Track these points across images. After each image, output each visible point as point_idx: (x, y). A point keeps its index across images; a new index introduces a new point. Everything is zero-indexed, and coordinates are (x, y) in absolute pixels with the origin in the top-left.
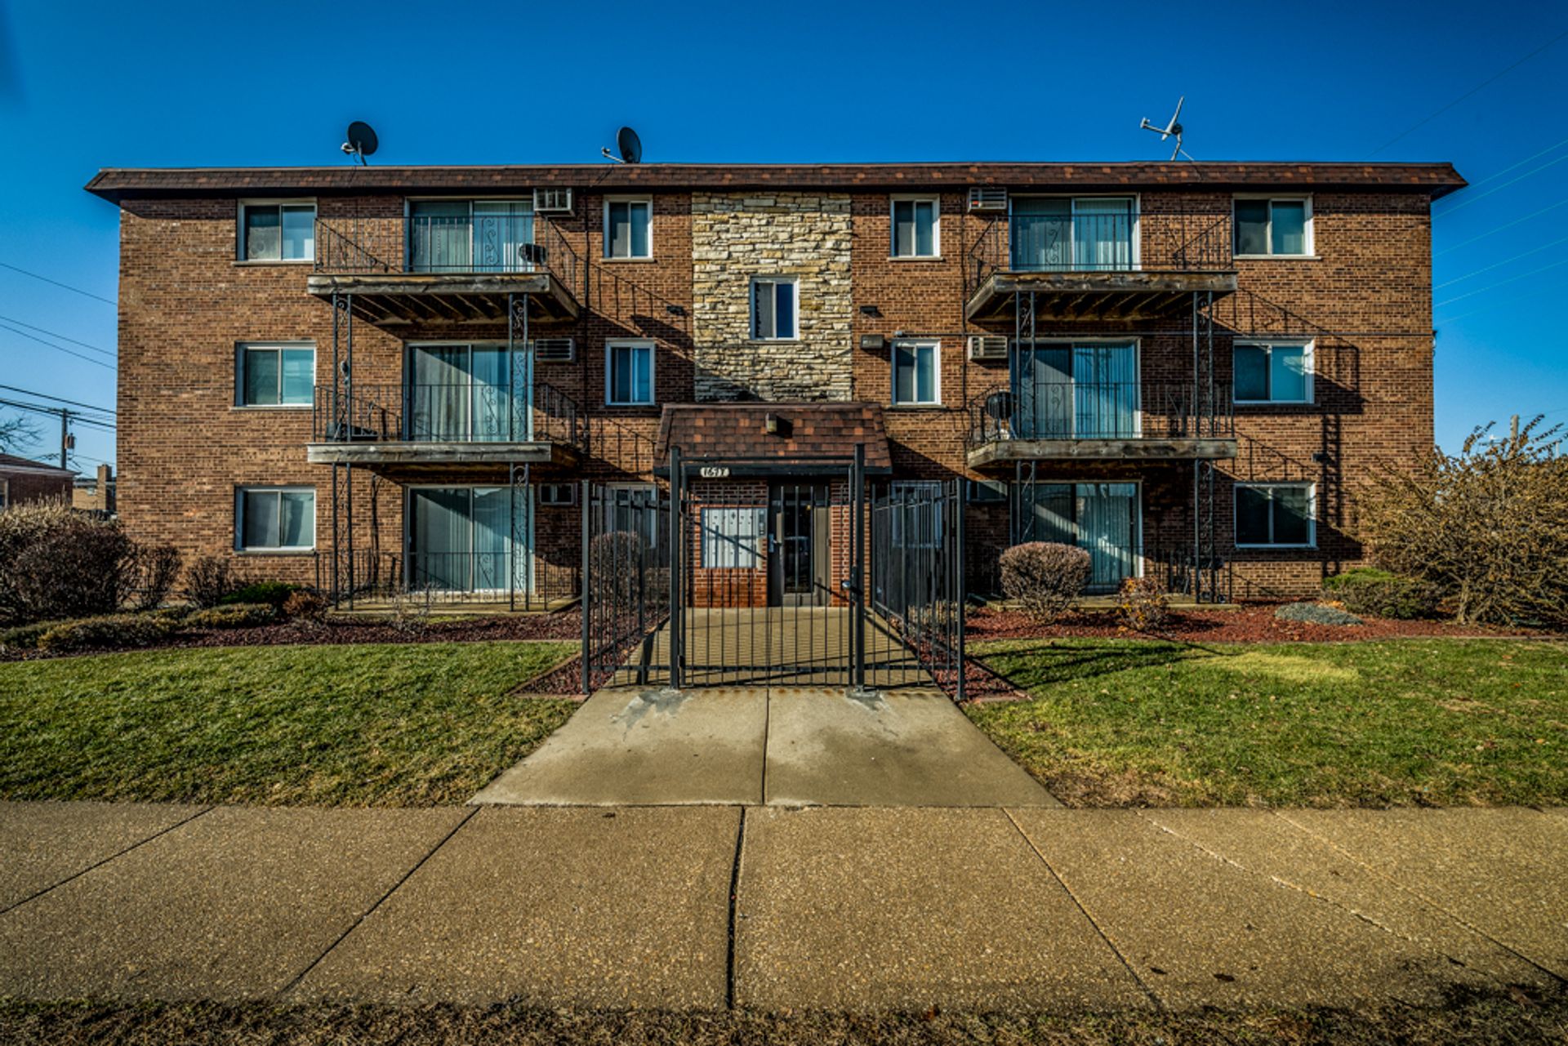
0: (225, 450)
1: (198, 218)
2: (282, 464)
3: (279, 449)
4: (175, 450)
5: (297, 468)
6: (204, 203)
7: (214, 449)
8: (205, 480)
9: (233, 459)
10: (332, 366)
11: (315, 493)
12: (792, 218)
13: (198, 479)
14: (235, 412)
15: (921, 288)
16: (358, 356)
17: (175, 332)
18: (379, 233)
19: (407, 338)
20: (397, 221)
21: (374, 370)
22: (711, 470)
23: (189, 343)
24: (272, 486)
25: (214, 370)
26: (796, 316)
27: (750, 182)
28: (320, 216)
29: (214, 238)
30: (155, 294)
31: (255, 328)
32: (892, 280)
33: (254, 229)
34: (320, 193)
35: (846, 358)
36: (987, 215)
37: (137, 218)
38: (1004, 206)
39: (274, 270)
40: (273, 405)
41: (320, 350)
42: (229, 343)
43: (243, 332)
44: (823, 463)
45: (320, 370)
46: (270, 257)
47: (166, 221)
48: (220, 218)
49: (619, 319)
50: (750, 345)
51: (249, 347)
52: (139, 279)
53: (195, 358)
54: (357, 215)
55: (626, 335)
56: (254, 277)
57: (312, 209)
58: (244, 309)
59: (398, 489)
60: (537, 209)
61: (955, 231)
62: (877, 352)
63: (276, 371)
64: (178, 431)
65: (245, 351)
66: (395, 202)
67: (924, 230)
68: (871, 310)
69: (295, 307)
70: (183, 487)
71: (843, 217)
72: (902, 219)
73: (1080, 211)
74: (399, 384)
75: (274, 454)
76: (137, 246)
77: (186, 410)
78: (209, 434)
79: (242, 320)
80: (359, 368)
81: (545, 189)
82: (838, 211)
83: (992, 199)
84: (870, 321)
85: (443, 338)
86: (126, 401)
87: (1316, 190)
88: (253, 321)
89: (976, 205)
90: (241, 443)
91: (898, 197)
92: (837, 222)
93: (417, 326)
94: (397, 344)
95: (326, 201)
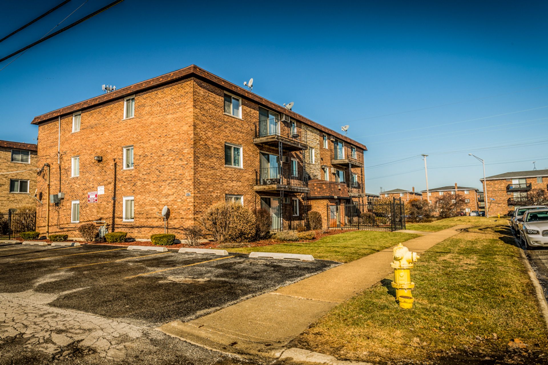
0: (223, 181)
1: (215, 93)
2: (236, 187)
4: (210, 179)
5: (240, 189)
6: (217, 88)
7: (220, 180)
8: (218, 192)
9: (225, 185)
10: (246, 155)
11: (242, 198)
12: (313, 134)
13: (216, 191)
14: (225, 167)
15: (326, 155)
16: (251, 153)
17: (210, 134)
18: (254, 115)
19: (260, 150)
20: (258, 112)
21: (255, 158)
22: (336, 197)
23: (213, 139)
24: (234, 195)
25: (220, 151)
26: (314, 158)
27: (311, 125)
28: (242, 104)
29: (219, 102)
30: (204, 118)
31: (230, 138)
32: (324, 152)
33: (226, 102)
34: (243, 97)
35: (320, 170)
36: (332, 141)
37: (198, 87)
38: (334, 140)
39: (233, 119)
40: (233, 166)
41: (244, 149)
42: (223, 142)
43: (227, 139)
44: (344, 196)
45: (244, 156)
46: (230, 113)
47: (206, 91)
48: (220, 96)
49: (293, 153)
50: (310, 164)
51: (226, 144)
52: (199, 110)
53: (215, 145)
54: (250, 107)
55: (294, 157)
56: (229, 120)
57: (238, 100)
58: (227, 130)
59: (259, 197)
60: (284, 120)
61: (329, 144)
62: (323, 169)
63: (231, 154)
64: (211, 172)
65: (225, 145)
66: (257, 106)
67: (325, 142)
68: (322, 159)
69: (238, 133)
70: (212, 194)
71: (319, 136)
72: (324, 139)
73: (339, 143)
74: (259, 164)
75: (234, 183)
76: (198, 97)
77: (213, 165)
78: (219, 175)
79: (226, 135)
80: (252, 158)
81: (285, 115)
82: (318, 135)
83: (333, 138)
84: (322, 161)
85: (266, 151)
86: (196, 158)
87: (357, 147)
88: (229, 135)
89: (332, 139)
90: (227, 179)
91: (323, 134)
92: (318, 137)
93: (262, 146)
94: (258, 151)
95: (244, 100)
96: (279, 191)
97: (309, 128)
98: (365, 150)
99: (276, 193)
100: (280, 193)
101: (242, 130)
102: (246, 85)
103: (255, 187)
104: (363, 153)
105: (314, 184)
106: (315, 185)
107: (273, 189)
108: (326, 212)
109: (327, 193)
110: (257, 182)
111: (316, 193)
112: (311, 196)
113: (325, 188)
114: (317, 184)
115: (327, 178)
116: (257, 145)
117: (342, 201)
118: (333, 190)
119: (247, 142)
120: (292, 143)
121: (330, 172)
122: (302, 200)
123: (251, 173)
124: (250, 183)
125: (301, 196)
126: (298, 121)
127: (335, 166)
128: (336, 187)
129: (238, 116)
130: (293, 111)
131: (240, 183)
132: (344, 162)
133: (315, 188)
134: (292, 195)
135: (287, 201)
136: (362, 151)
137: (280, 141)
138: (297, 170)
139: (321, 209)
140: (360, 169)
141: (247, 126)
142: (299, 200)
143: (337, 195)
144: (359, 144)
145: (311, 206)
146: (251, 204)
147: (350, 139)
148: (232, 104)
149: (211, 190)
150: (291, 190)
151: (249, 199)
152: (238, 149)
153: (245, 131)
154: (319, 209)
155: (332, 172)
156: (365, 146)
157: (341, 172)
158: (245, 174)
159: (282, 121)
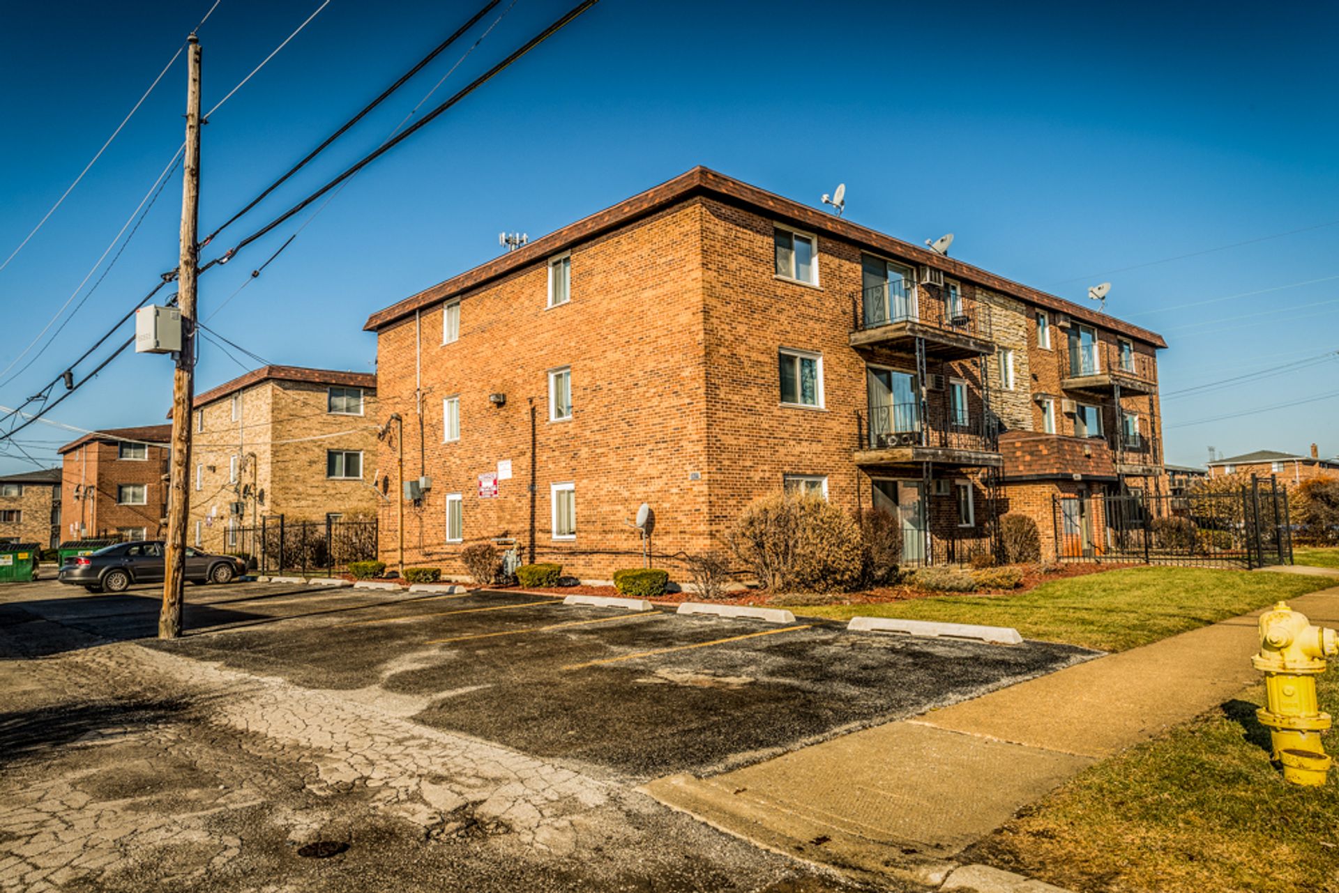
0: (776, 441)
1: (751, 230)
2: (809, 456)
3: (807, 443)
4: (746, 439)
5: (818, 460)
6: (755, 217)
7: (770, 440)
8: (766, 468)
9: (782, 450)
10: (833, 377)
11: (825, 482)
12: (1008, 313)
13: (761, 467)
14: (782, 408)
15: (1047, 367)
16: (845, 370)
17: (742, 329)
18: (851, 274)
19: (867, 361)
20: (859, 267)
21: (854, 383)
22: (1077, 476)
23: (751, 341)
24: (804, 475)
25: (767, 369)
26: (1011, 375)
27: (1001, 288)
28: (819, 251)
29: (761, 251)
30: (727, 291)
31: (790, 336)
32: (1039, 359)
33: (778, 248)
34: (821, 232)
35: (1029, 405)
36: (1063, 329)
37: (712, 217)
38: (1069, 325)
39: (798, 289)
40: (800, 404)
41: (825, 362)
42: (774, 346)
43: (783, 338)
44: (1103, 474)
45: (826, 378)
46: (790, 275)
47: (731, 226)
48: (764, 234)
49: (955, 365)
50: (1000, 391)
51: (782, 352)
52: (716, 274)
53: (754, 356)
54: (839, 256)
55: (957, 376)
56: (786, 292)
57: (808, 241)
58: (783, 318)
59: (869, 480)
60: (928, 281)
61: (1054, 336)
62: (1039, 403)
63: (793, 375)
64: (747, 421)
65: (780, 355)
66: (857, 253)
67: (1043, 331)
68: (1035, 377)
69: (811, 323)
70: (752, 474)
71: (1024, 317)
72: (1038, 324)
73: (1082, 333)
74: (865, 396)
75: (805, 447)
76: (713, 243)
77: (752, 403)
78: (766, 426)
79: (782, 328)
80: (846, 381)
81: (932, 268)
82: (1022, 313)
83: (1066, 320)
84: (1035, 383)
85: (883, 364)
86: (711, 388)
87: (1135, 339)
88: (788, 329)
89: (1062, 323)
90: (786, 435)
91: (1037, 310)
92: (1023, 320)
93: (872, 352)
94: (863, 365)
95: (822, 239)
96: (921, 463)
97: (996, 299)
98: (1162, 347)
99: (911, 470)
100: (922, 470)
101: (821, 315)
102: (827, 202)
103: (856, 454)
104: (1154, 356)
105: (1014, 443)
106: (1018, 445)
107: (904, 460)
108: (1051, 517)
109: (1052, 466)
110: (862, 442)
111: (1021, 468)
112: (1008, 474)
113: (1045, 452)
114: (1023, 442)
115: (1051, 426)
116: (859, 349)
117: (1095, 487)
118: (1068, 457)
119: (832, 344)
120: (950, 339)
121: (1058, 410)
122: (982, 487)
123: (845, 421)
124: (845, 446)
125: (980, 476)
126: (965, 282)
127: (1071, 393)
128: (1078, 449)
129: (809, 280)
130: (950, 256)
131: (820, 445)
132: (1097, 381)
133: (1019, 454)
134: (956, 474)
135: (942, 489)
136: (1150, 350)
137: (920, 335)
138: (966, 408)
139: (1036, 509)
140: (1146, 399)
141: (833, 304)
142: (974, 486)
143: (1080, 471)
144: (1140, 330)
145: (1006, 500)
146: (848, 497)
147: (1115, 321)
148: (794, 253)
149: (749, 463)
150: (951, 461)
151: (843, 484)
152: (811, 363)
153: (826, 316)
154: (1031, 508)
155: (1064, 410)
156: (1160, 337)
157: (1091, 411)
158: (830, 424)
159: (923, 286)
